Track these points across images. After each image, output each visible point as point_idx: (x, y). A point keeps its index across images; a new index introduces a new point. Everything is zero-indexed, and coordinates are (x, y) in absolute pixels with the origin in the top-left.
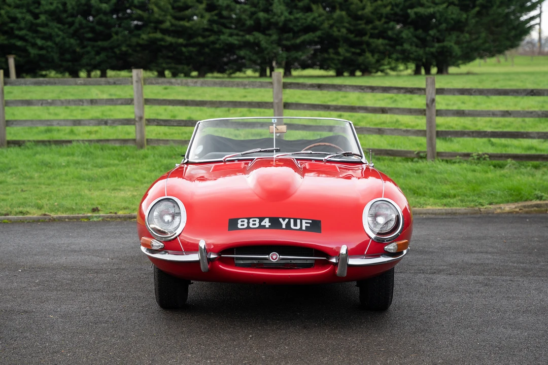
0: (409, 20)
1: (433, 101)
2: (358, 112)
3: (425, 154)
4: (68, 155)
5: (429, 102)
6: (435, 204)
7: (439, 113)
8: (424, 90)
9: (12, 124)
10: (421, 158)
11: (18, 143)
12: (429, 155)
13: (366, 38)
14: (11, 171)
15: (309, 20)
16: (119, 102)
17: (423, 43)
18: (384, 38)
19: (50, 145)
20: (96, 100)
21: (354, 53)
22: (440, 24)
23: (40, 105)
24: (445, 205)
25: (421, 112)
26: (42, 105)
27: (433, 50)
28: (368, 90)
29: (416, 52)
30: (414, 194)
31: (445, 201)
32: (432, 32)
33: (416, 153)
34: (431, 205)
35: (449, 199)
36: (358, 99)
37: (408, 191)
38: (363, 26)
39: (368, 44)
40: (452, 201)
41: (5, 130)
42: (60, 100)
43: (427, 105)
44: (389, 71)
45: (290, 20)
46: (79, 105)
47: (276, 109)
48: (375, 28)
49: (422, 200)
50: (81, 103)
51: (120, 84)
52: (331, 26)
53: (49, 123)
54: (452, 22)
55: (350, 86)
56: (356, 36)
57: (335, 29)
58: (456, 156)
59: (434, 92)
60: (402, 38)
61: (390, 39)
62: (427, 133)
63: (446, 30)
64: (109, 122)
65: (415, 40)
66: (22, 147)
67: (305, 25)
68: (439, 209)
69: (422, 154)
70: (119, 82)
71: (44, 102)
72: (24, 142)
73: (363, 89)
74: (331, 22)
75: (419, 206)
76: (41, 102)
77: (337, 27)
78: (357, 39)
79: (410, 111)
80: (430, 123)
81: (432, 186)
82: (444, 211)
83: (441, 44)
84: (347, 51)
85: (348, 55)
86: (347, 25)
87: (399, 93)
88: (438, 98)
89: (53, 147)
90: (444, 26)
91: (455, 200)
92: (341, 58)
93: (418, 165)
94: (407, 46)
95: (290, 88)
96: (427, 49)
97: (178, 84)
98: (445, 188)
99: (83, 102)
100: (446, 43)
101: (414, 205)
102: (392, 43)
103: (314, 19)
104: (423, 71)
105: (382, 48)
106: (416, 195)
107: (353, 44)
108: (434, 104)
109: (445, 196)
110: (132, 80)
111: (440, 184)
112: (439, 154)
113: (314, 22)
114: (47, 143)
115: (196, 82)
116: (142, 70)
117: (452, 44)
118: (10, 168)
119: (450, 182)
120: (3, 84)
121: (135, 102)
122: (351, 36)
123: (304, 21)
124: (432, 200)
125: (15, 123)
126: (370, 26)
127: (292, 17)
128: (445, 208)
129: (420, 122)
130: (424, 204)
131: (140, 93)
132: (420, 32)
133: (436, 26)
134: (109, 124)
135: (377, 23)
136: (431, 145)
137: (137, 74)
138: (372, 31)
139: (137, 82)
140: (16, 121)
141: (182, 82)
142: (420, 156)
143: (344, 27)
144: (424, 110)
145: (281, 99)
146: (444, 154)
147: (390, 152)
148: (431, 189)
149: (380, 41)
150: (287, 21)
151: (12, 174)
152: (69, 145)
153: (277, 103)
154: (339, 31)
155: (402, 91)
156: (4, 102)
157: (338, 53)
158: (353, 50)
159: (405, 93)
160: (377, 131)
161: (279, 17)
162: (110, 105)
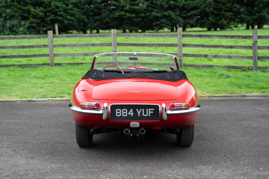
0: (244, 3)
1: (256, 42)
2: (219, 48)
3: (252, 68)
4: (82, 70)
5: (254, 43)
6: (257, 92)
7: (259, 48)
8: (252, 36)
9: (57, 56)
10: (250, 70)
11: (59, 64)
12: (254, 68)
13: (222, 12)
14: (56, 77)
15: (195, 4)
16: (105, 45)
17: (251, 14)
18: (231, 12)
19: (74, 65)
20: (95, 44)
21: (216, 20)
22: (259, 4)
23: (69, 46)
24: (262, 93)
25: (250, 47)
26: (70, 46)
27: (256, 17)
28: (224, 37)
29: (247, 18)
30: (247, 87)
31: (262, 90)
32: (255, 9)
33: (247, 67)
34: (255, 93)
35: (264, 90)
36: (219, 41)
37: (243, 86)
38: (221, 6)
39: (223, 15)
40: (266, 91)
41: (53, 58)
42: (78, 44)
43: (253, 44)
44: (233, 28)
45: (185, 5)
46: (87, 46)
47: (179, 47)
48: (227, 7)
49: (251, 90)
50: (88, 46)
51: (106, 36)
52: (205, 7)
53: (73, 55)
54: (265, 3)
55: (215, 35)
56: (217, 11)
57: (207, 8)
58: (268, 69)
59: (257, 37)
60: (240, 11)
61: (234, 12)
62: (253, 57)
63: (263, 7)
65: (247, 12)
66: (62, 66)
67: (193, 7)
68: (259, 95)
69: (250, 68)
70: (105, 36)
71: (71, 45)
72: (62, 64)
73: (221, 37)
74: (205, 5)
75: (249, 93)
76: (69, 45)
77: (208, 7)
78: (218, 13)
79: (245, 47)
80: (255, 53)
81: (256, 83)
82: (262, 96)
83: (260, 14)
84: (213, 19)
85: (213, 20)
86: (213, 6)
87: (239, 38)
88: (259, 41)
89: (75, 66)
90: (261, 5)
91: (267, 90)
92: (210, 22)
93: (249, 73)
94: (242, 16)
95: (186, 37)
96: (253, 17)
97: (133, 36)
98: (262, 84)
99: (89, 45)
100: (262, 14)
101: (246, 92)
102: (235, 14)
103: (197, 4)
104: (250, 27)
105: (230, 17)
106: (248, 88)
107: (216, 15)
108: (256, 44)
109: (262, 88)
110: (111, 34)
111: (260, 82)
112: (259, 68)
113: (197, 5)
114: (73, 64)
115: (141, 35)
116: (116, 30)
117: (265, 14)
118: (56, 76)
119: (265, 81)
120: (52, 37)
121: (113, 44)
122: (215, 11)
123: (192, 5)
124: (255, 90)
125: (58, 55)
126: (224, 6)
127: (186, 3)
128: (262, 94)
129: (250, 52)
130: (252, 92)
131: (115, 40)
132: (249, 8)
133: (257, 6)
135: (228, 5)
136: (255, 63)
137: (114, 32)
138: (225, 9)
139: (113, 35)
140: (58, 54)
141: (134, 35)
142: (249, 69)
143: (211, 7)
144: (252, 47)
145: (181, 42)
146: (261, 68)
147: (235, 67)
148: (255, 85)
149: (229, 13)
150: (184, 5)
151: (57, 79)
152: (82, 65)
153: (179, 44)
154: (209, 9)
155: (241, 37)
156: (53, 46)
157: (208, 20)
158: (216, 18)
159: (242, 38)
160: (228, 57)
161: (180, 3)
162: (101, 46)
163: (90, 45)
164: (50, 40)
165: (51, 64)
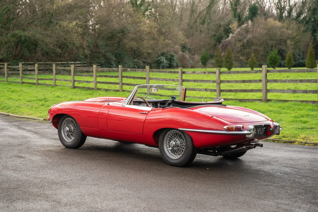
16: (312, 81)
20: (303, 80)
42: (288, 80)
46: (295, 82)
51: (313, 72)
53: (283, 91)
64: (308, 91)
71: (282, 81)
120: (267, 72)
125: (270, 91)
134: (307, 93)
156: (267, 81)
162: (308, 82)
163: (298, 82)
164: (264, 75)
165: (263, 100)
